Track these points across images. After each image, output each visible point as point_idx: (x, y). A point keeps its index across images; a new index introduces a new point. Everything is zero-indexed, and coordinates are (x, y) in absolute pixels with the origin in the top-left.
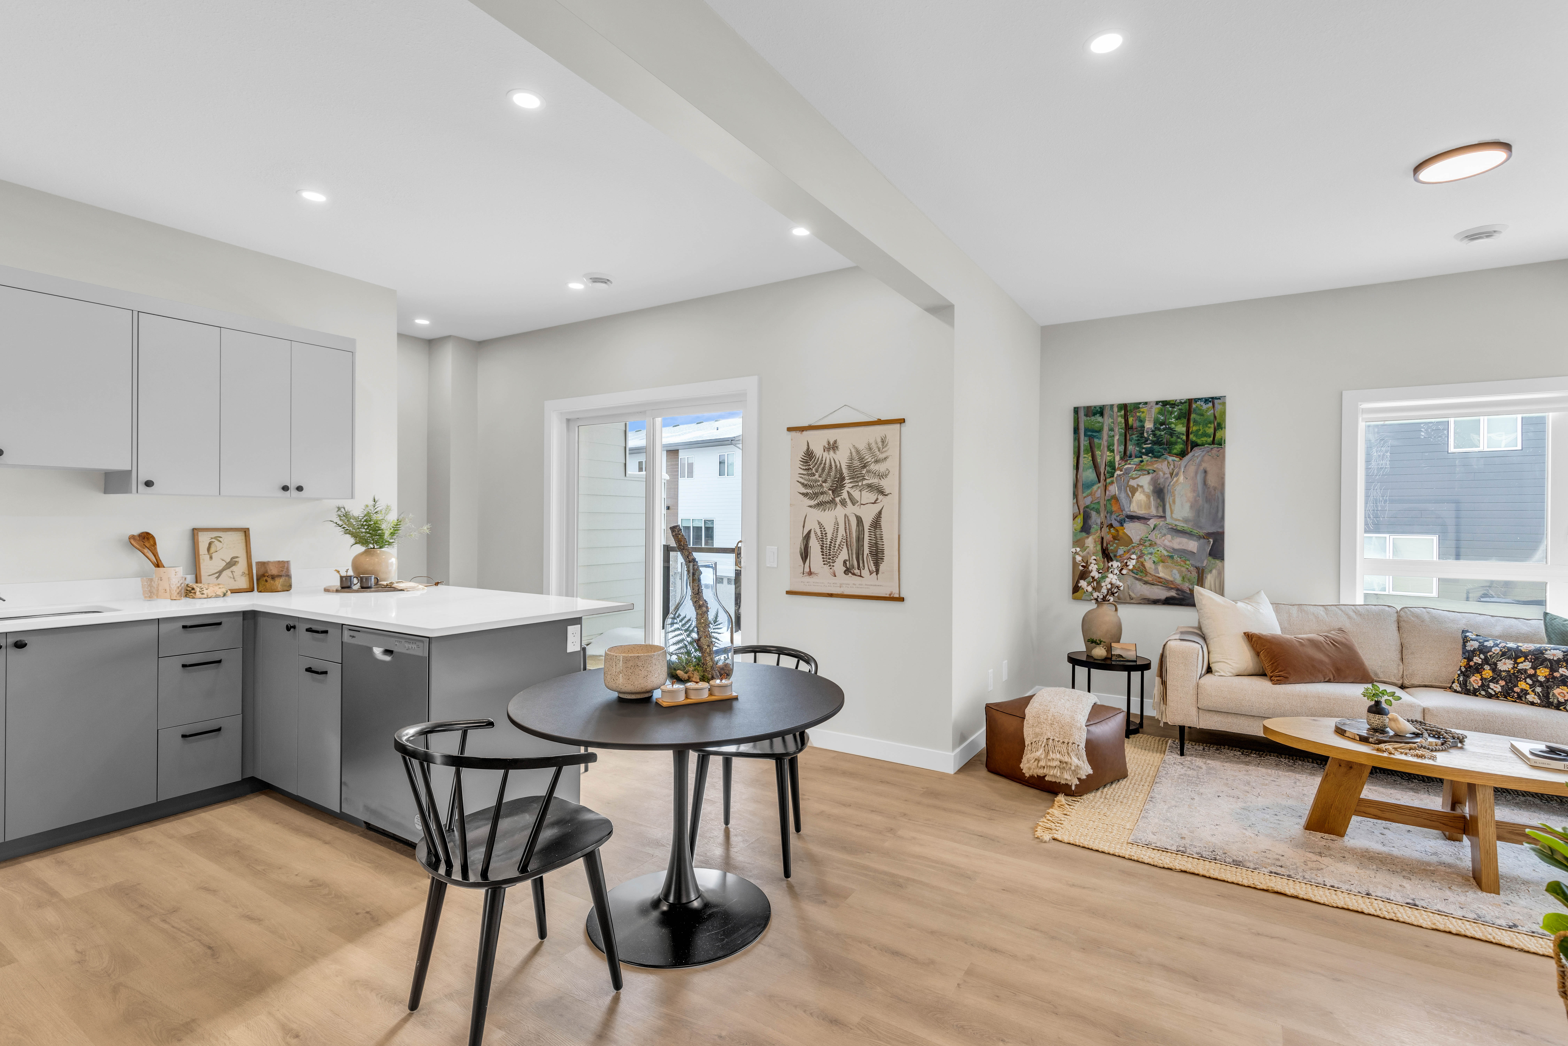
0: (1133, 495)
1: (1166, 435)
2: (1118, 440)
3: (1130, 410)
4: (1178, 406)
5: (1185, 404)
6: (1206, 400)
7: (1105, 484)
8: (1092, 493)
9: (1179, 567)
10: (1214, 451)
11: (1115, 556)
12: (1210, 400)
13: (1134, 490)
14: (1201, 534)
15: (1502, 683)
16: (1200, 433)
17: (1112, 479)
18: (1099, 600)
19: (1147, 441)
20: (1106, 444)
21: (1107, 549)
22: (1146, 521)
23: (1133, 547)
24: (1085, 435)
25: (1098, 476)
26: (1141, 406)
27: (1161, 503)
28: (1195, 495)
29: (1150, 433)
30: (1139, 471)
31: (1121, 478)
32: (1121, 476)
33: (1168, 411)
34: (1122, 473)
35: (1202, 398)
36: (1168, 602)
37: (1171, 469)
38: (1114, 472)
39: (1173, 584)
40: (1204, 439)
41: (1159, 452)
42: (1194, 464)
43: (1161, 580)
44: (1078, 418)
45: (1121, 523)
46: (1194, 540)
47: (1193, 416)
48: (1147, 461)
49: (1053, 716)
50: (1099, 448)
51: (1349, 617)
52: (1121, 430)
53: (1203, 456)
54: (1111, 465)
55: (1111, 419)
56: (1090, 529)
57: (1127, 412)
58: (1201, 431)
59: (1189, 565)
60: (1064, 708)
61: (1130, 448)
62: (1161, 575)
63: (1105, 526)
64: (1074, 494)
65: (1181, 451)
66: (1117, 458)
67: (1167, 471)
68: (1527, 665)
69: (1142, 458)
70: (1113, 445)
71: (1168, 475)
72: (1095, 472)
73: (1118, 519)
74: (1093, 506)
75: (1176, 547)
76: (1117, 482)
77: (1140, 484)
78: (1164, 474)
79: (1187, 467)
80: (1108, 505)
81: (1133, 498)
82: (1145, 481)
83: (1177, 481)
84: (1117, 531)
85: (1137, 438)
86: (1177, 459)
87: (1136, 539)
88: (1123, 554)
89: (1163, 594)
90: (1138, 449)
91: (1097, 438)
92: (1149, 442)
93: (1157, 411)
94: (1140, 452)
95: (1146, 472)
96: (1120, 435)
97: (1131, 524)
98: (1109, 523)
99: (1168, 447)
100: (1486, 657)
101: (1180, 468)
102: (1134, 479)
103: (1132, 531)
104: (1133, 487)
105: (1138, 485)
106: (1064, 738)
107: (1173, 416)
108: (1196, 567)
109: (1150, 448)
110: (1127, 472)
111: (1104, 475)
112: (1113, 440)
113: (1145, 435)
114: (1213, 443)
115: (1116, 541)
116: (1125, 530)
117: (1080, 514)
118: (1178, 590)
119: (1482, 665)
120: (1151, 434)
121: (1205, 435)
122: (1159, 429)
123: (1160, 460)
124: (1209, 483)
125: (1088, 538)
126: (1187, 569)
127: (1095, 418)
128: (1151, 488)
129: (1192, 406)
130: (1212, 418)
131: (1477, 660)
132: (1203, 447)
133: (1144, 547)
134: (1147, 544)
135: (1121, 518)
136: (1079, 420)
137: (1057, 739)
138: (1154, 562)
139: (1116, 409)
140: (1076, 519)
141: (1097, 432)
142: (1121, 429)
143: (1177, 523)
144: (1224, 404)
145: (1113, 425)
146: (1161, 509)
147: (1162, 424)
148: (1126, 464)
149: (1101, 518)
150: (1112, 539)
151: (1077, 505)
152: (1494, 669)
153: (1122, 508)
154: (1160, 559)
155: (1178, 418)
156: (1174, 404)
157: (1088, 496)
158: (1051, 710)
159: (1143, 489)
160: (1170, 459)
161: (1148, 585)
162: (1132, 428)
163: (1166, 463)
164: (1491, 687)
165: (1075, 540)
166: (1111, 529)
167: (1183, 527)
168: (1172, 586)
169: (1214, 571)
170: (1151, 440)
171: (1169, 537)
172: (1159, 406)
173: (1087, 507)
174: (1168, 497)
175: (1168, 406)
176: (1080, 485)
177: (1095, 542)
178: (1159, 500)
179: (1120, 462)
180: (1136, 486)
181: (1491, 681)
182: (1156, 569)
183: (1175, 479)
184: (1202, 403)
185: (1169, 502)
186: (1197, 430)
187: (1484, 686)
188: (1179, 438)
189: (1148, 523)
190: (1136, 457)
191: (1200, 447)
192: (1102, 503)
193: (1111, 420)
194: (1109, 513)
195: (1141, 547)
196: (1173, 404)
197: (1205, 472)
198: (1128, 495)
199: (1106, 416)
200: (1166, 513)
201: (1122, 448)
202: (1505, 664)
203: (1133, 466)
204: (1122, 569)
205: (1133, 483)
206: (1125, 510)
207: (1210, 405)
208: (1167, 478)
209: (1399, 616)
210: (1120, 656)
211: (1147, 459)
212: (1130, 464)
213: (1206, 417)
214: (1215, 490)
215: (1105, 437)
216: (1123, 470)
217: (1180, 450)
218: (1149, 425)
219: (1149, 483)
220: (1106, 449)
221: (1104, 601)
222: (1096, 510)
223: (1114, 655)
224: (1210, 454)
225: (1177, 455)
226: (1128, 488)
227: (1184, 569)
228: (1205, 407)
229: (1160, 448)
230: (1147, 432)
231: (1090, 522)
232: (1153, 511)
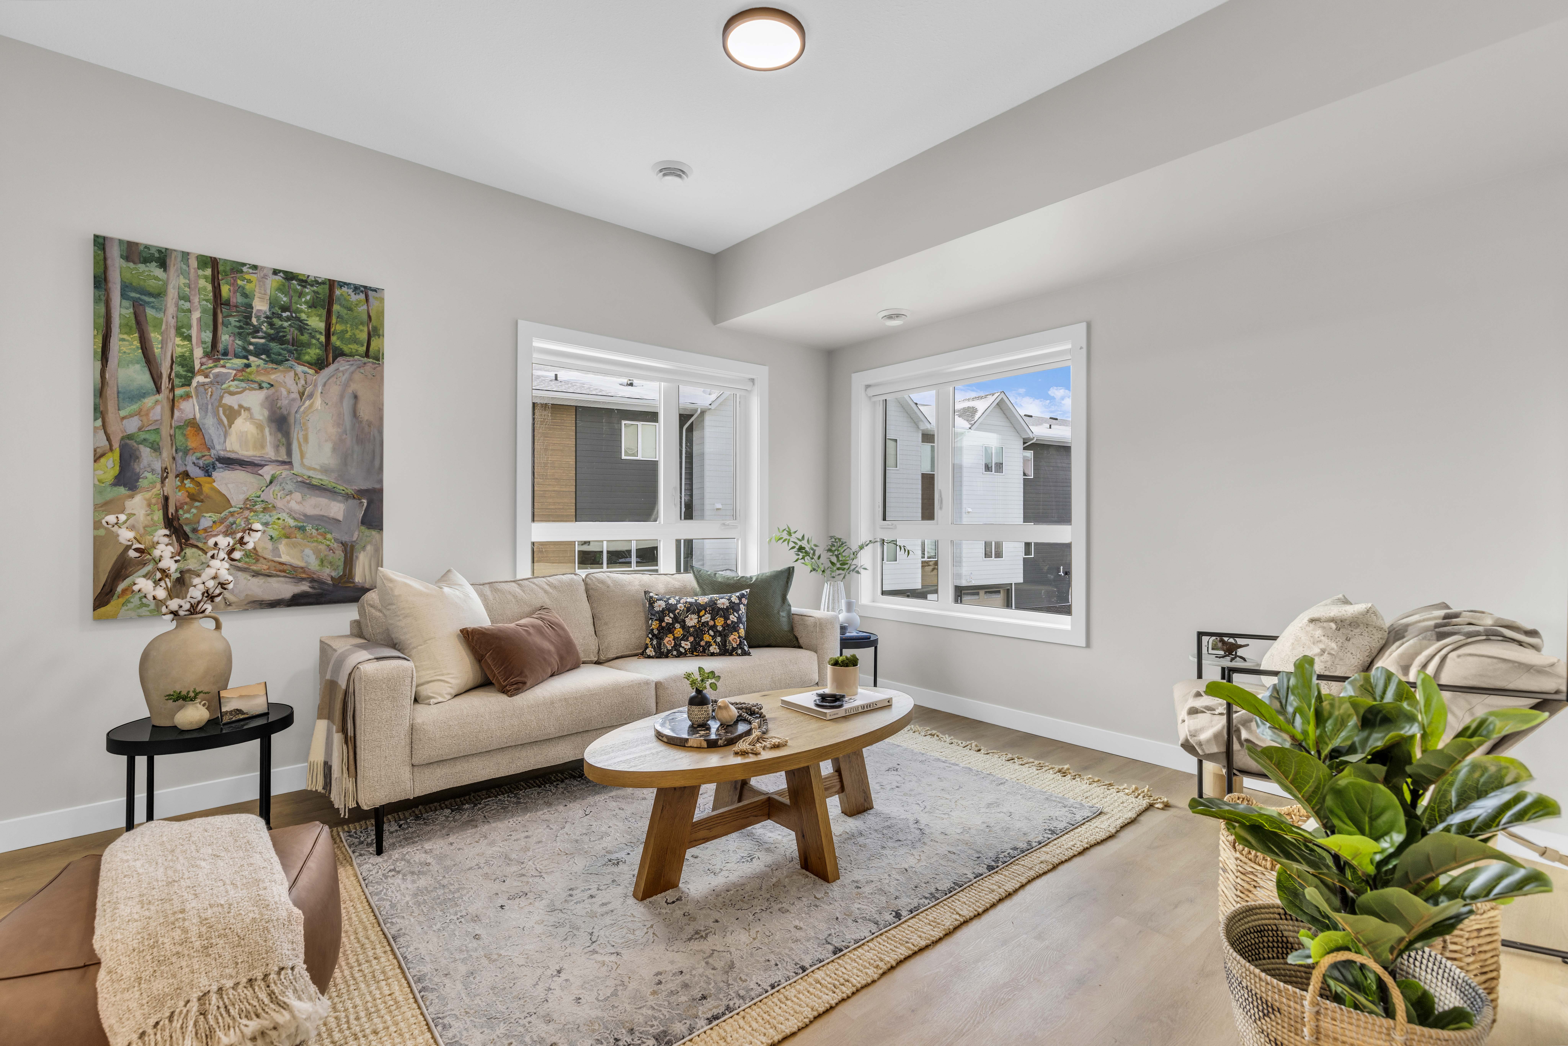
0: (231, 423)
1: (292, 329)
2: (200, 319)
3: (224, 271)
4: (312, 286)
5: (322, 286)
6: (357, 288)
7: (171, 397)
8: (140, 410)
9: (315, 544)
10: (369, 367)
11: (195, 530)
12: (362, 289)
13: (232, 414)
14: (350, 491)
15: (691, 639)
16: (348, 336)
17: (186, 389)
18: (181, 613)
19: (258, 332)
20: (172, 322)
21: (177, 517)
22: (256, 469)
23: (232, 514)
24: (124, 296)
25: (156, 380)
26: (245, 269)
27: (284, 440)
28: (339, 430)
29: (263, 319)
30: (242, 381)
31: (206, 390)
32: (207, 387)
33: (295, 290)
34: (208, 380)
35: (350, 284)
36: (297, 601)
37: (300, 385)
38: (192, 378)
39: (304, 572)
40: (354, 347)
41: (280, 354)
42: (338, 383)
43: (285, 567)
44: (105, 259)
45: (208, 471)
46: (340, 502)
47: (336, 307)
48: (258, 366)
49: (203, 921)
50: (158, 324)
51: (546, 592)
52: (205, 303)
53: (352, 373)
54: (186, 362)
55: (185, 278)
56: (137, 481)
57: (218, 273)
58: (349, 334)
59: (330, 541)
60: (220, 884)
61: (225, 338)
62: (284, 558)
63: (171, 476)
64: (95, 409)
65: (318, 359)
66: (198, 353)
67: (294, 388)
68: (707, 618)
69: (248, 359)
70: (190, 327)
71: (296, 395)
72: (148, 373)
73: (201, 463)
74: (143, 436)
75: (310, 511)
76: (197, 397)
77: (245, 405)
78: (289, 392)
79: (327, 387)
80: (180, 438)
81: (230, 427)
82: (254, 400)
83: (311, 406)
84: (199, 484)
85: (237, 324)
86: (311, 371)
87: (237, 499)
88: (211, 527)
89: (286, 589)
90: (240, 343)
91: (153, 307)
92: (260, 334)
93: (275, 285)
94: (244, 349)
95: (256, 386)
96: (204, 311)
97: (227, 472)
98: (182, 469)
99: (296, 349)
100: (675, 615)
101: (315, 386)
102: (232, 394)
103: (229, 485)
104: (231, 408)
105: (241, 406)
106: (252, 967)
107: (303, 300)
108: (342, 543)
109: (263, 344)
110: (219, 379)
111: (170, 379)
112: (189, 318)
113: (254, 321)
114: (367, 354)
115: (197, 504)
116: (215, 484)
117: (111, 449)
118: (312, 580)
119: (673, 624)
120: (263, 322)
121: (356, 341)
122: (280, 317)
123: (281, 368)
124: (362, 414)
125: (132, 497)
126: (328, 546)
127: (147, 269)
128: (266, 413)
129: (334, 292)
130: (365, 317)
131: (668, 619)
132: (351, 358)
133: (252, 514)
134: (258, 507)
135: (206, 462)
136: (109, 262)
137: (229, 983)
138: (272, 538)
139: (194, 263)
140: (103, 460)
141: (150, 295)
142: (207, 301)
143: (311, 473)
144: (382, 300)
145: (187, 289)
146: (283, 450)
147: (285, 309)
148: (216, 366)
149: (163, 461)
150: (188, 500)
151: (106, 432)
152: (684, 626)
153: (209, 443)
154: (283, 532)
155: (312, 305)
156: (306, 281)
157: (131, 416)
158: (188, 907)
159: (251, 414)
160: (300, 369)
161: (261, 577)
162: (227, 303)
163: (292, 374)
164: (683, 645)
165: (100, 501)
166: (186, 482)
167: (321, 480)
168: (304, 576)
169: (369, 548)
170: (265, 333)
171: (297, 496)
172: (279, 278)
173: (130, 437)
174: (296, 430)
175: (294, 282)
176: (111, 392)
177: (149, 505)
178: (280, 436)
179: (204, 360)
180: (236, 407)
181: (682, 639)
182: (276, 550)
183: (308, 403)
184: (350, 291)
185: (298, 439)
186: (342, 331)
187: (677, 646)
188: (314, 337)
189: (260, 472)
190: (236, 356)
191: (348, 358)
192: (165, 431)
193: (183, 281)
194: (181, 451)
195: (247, 513)
196: (304, 282)
197: (356, 397)
198: (220, 422)
199: (172, 270)
200: (293, 456)
201: (208, 336)
202: (691, 619)
203: (230, 371)
204: (232, 550)
205: (228, 400)
206: (214, 448)
207: (362, 296)
208: (294, 400)
209: (586, 584)
210: (239, 711)
211: (257, 363)
212: (224, 366)
213: (355, 314)
214: (369, 426)
215: (171, 309)
216: (211, 375)
217: (315, 357)
218: (260, 306)
219: (262, 405)
220: (173, 332)
221: (192, 614)
222: (152, 443)
223: (227, 712)
224: (362, 371)
225: (310, 364)
226: (221, 409)
227: (322, 547)
228: (354, 298)
229: (282, 349)
230: (258, 318)
231: (136, 466)
232: (270, 452)
